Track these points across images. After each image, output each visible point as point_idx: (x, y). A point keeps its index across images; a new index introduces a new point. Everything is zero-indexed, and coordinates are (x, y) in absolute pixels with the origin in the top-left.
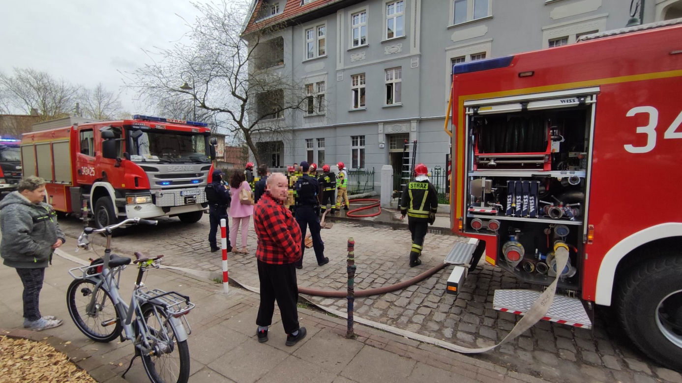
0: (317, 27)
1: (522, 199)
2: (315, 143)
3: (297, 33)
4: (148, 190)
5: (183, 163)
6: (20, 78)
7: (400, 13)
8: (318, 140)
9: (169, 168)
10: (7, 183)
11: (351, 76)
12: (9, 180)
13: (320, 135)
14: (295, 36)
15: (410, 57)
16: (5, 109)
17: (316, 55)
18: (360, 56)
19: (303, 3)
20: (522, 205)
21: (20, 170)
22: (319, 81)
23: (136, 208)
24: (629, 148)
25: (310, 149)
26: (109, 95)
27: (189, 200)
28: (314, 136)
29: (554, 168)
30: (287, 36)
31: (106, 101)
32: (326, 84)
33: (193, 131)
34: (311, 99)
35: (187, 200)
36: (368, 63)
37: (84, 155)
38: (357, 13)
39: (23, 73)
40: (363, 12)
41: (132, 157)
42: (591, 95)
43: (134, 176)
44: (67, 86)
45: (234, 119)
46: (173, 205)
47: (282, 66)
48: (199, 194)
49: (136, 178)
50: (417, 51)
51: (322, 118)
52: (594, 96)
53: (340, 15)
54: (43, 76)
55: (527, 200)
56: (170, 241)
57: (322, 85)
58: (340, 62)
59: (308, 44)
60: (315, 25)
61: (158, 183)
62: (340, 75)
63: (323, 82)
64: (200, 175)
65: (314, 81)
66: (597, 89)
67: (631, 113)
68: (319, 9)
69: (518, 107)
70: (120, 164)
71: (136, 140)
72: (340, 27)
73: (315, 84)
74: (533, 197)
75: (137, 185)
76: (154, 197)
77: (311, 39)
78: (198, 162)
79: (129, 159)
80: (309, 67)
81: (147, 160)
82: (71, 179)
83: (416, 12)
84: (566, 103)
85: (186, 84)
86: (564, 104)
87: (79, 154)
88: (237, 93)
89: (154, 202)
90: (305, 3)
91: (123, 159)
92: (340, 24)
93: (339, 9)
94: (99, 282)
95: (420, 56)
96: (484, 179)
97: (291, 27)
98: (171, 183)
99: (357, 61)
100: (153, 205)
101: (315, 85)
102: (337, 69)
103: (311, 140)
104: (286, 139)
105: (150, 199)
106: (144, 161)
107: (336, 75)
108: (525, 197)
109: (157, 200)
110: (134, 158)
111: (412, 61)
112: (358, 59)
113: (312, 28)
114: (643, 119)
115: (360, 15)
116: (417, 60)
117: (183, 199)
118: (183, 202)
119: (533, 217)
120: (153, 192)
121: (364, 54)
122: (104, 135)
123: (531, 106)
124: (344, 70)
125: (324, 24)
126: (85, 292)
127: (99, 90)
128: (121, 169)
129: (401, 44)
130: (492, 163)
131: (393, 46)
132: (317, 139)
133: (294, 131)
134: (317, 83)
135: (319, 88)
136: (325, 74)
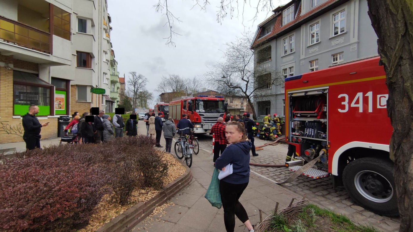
0: (290, 37)
1: (309, 130)
3: (278, 42)
4: (200, 123)
5: (213, 113)
6: (171, 78)
7: (343, 18)
9: (208, 115)
10: (165, 119)
11: (309, 62)
12: (165, 118)
14: (278, 44)
15: (350, 45)
16: (166, 91)
17: (289, 52)
18: (315, 49)
19: (282, 26)
20: (309, 132)
21: (168, 114)
22: (290, 66)
23: (196, 129)
24: (340, 110)
26: (198, 81)
29: (321, 118)
30: (273, 44)
31: (196, 84)
32: (294, 67)
33: (218, 100)
34: (286, 77)
36: (321, 52)
37: (184, 110)
38: (313, 24)
39: (171, 76)
40: (317, 23)
41: (196, 110)
42: (326, 89)
43: (196, 117)
44: (184, 79)
45: (243, 91)
46: (208, 129)
47: (271, 60)
49: (197, 118)
50: (356, 40)
52: (327, 90)
53: (303, 28)
54: (177, 76)
55: (311, 130)
56: (206, 143)
57: (292, 69)
58: (303, 54)
59: (285, 47)
60: (288, 36)
62: (302, 62)
63: (293, 67)
65: (287, 67)
66: (328, 87)
67: (340, 96)
68: (290, 28)
69: (303, 94)
70: (193, 113)
71: (198, 104)
72: (303, 35)
74: (313, 129)
75: (197, 121)
76: (202, 125)
77: (286, 44)
78: (219, 112)
79: (195, 111)
80: (285, 60)
81: (201, 112)
82: (180, 118)
83: (354, 16)
84: (319, 93)
85: (224, 76)
86: (318, 93)
87: (183, 109)
88: (244, 79)
89: (202, 127)
90: (283, 25)
91: (194, 111)
92: (303, 32)
93: (302, 25)
94: (180, 143)
95: (358, 43)
96: (296, 121)
97: (275, 39)
98: (208, 120)
99: (313, 53)
100: (202, 128)
101: (288, 69)
102: (301, 58)
104: (272, 99)
105: (201, 126)
106: (200, 112)
107: (300, 62)
108: (310, 129)
109: (203, 127)
110: (197, 111)
111: (351, 47)
112: (314, 51)
113: (287, 38)
114: (343, 99)
115: (315, 25)
116: (356, 46)
119: (313, 137)
120: (202, 123)
121: (318, 48)
122: (189, 103)
123: (309, 94)
124: (305, 59)
125: (294, 34)
126: (178, 145)
127: (194, 79)
128: (193, 115)
129: (343, 37)
130: (299, 115)
131: (337, 40)
133: (277, 95)
134: (289, 68)
135: (291, 70)
136: (294, 62)
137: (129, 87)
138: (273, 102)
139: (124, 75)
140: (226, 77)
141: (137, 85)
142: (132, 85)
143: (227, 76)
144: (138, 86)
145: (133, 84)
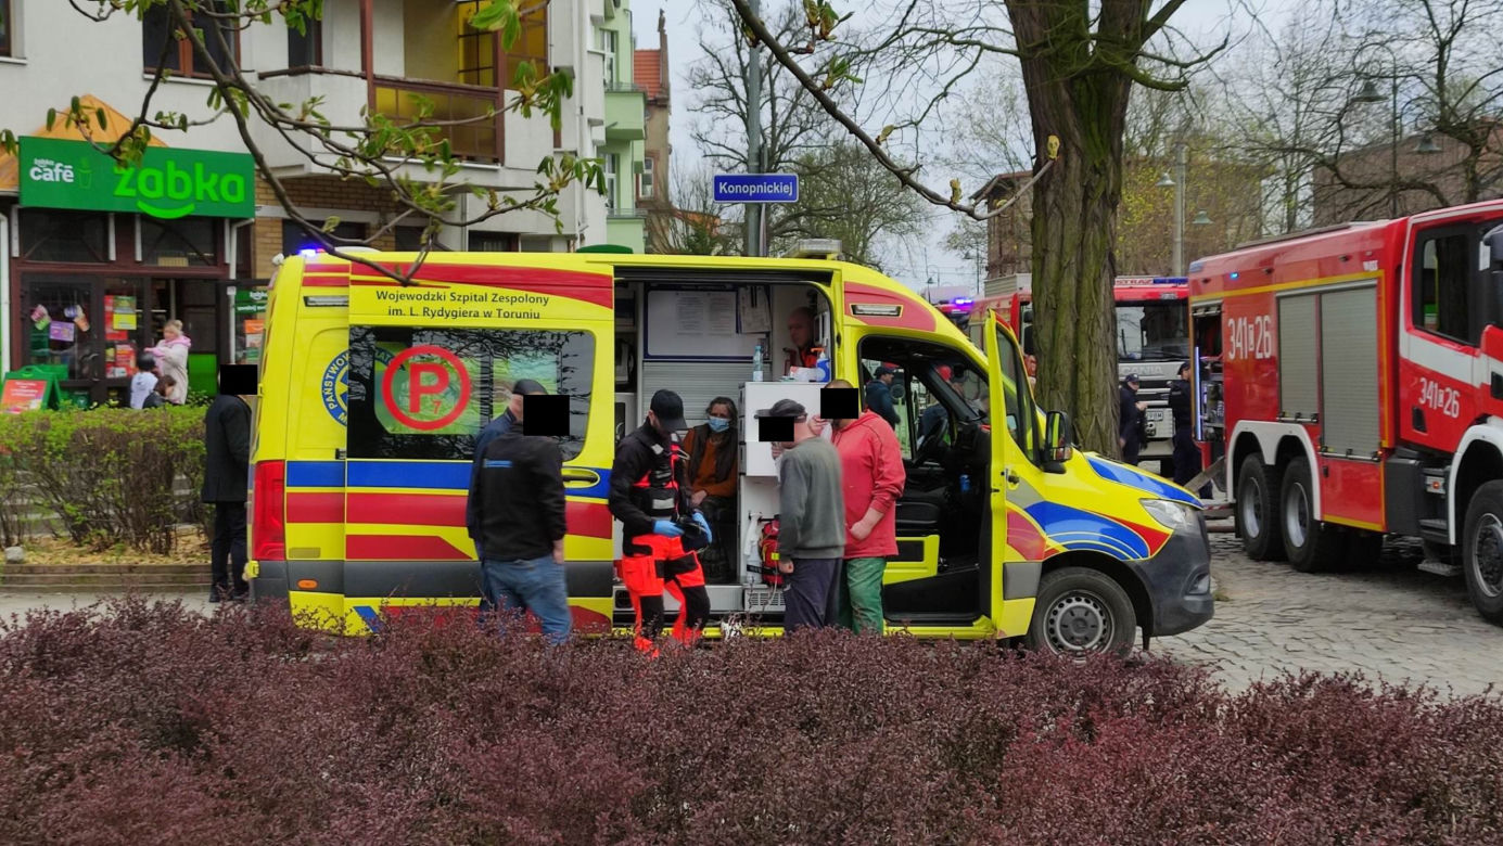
137: (703, 129)
139: (662, 22)
141: (773, 99)
142: (732, 105)
144: (781, 107)
145: (735, 96)
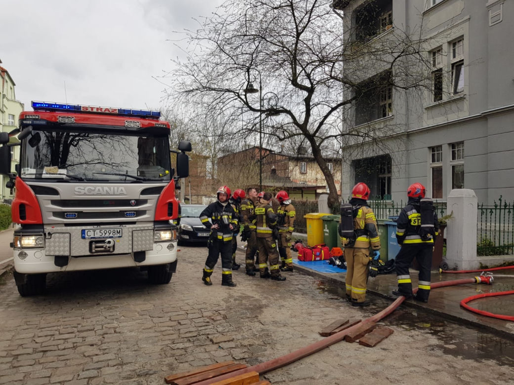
2: (447, 152)
4: (40, 225)
8: (453, 145)
9: (76, 189)
13: (454, 136)
22: (453, 36)
23: (21, 255)
25: (436, 164)
27: (96, 247)
28: (443, 139)
32: (466, 39)
34: (438, 76)
35: (94, 246)
43: (20, 201)
47: (391, 30)
48: (119, 237)
49: (23, 205)
51: (460, 104)
61: (56, 214)
62: (495, 13)
63: (460, 39)
64: (139, 202)
65: (443, 40)
73: (447, 44)
75: (23, 217)
76: (45, 237)
100: (43, 252)
101: (445, 47)
103: (439, 147)
104: (395, 150)
105: (40, 241)
106: (39, 178)
107: (487, 15)
109: (47, 244)
117: (88, 244)
118: (88, 248)
120: (48, 229)
132: (449, 144)
133: (409, 135)
134: (449, 43)
135: (454, 51)
136: (466, 21)
138: (398, 158)
140: (259, 89)
143: (261, 87)
